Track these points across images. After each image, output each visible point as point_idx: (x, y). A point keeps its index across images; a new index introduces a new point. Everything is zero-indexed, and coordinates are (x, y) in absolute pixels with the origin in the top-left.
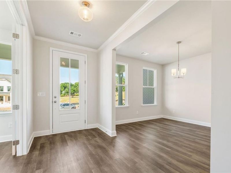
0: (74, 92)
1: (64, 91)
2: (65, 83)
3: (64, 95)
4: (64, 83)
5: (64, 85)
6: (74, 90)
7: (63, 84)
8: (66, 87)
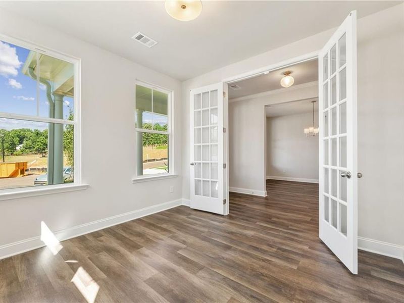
0: (45, 146)
1: (21, 145)
2: (21, 130)
3: (21, 153)
4: (18, 129)
5: (20, 133)
6: (44, 144)
7: (16, 131)
8: (24, 138)
